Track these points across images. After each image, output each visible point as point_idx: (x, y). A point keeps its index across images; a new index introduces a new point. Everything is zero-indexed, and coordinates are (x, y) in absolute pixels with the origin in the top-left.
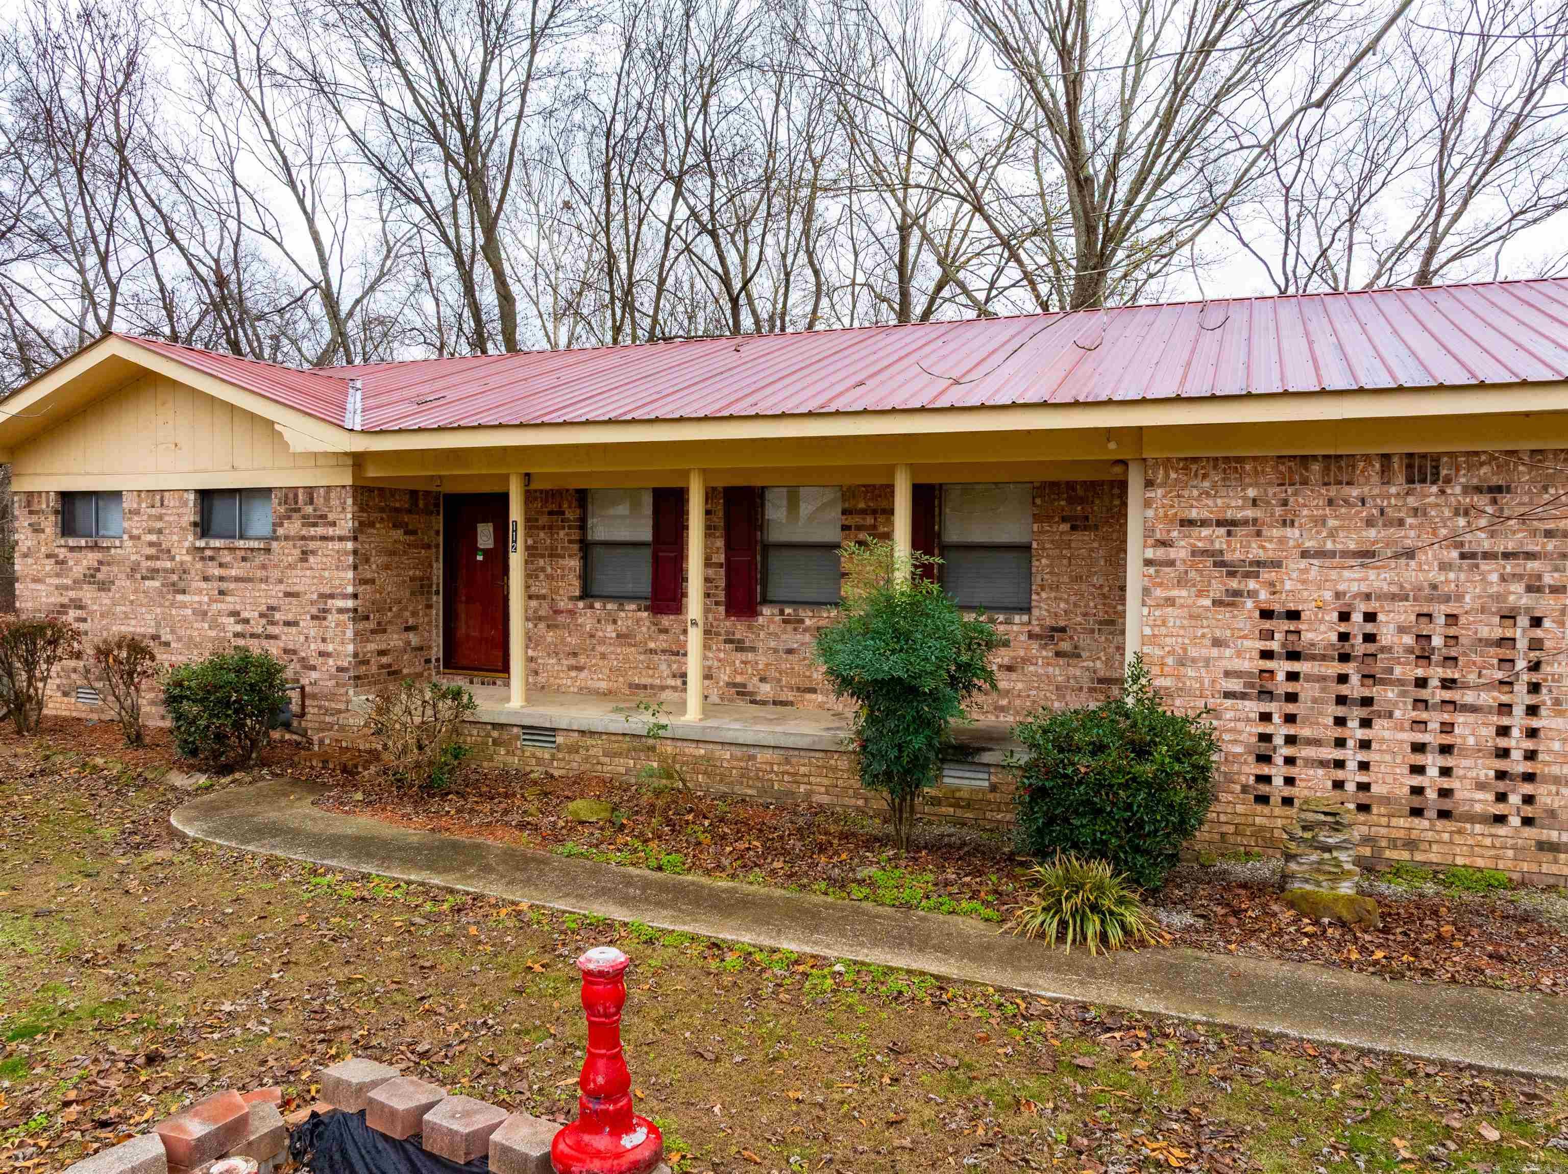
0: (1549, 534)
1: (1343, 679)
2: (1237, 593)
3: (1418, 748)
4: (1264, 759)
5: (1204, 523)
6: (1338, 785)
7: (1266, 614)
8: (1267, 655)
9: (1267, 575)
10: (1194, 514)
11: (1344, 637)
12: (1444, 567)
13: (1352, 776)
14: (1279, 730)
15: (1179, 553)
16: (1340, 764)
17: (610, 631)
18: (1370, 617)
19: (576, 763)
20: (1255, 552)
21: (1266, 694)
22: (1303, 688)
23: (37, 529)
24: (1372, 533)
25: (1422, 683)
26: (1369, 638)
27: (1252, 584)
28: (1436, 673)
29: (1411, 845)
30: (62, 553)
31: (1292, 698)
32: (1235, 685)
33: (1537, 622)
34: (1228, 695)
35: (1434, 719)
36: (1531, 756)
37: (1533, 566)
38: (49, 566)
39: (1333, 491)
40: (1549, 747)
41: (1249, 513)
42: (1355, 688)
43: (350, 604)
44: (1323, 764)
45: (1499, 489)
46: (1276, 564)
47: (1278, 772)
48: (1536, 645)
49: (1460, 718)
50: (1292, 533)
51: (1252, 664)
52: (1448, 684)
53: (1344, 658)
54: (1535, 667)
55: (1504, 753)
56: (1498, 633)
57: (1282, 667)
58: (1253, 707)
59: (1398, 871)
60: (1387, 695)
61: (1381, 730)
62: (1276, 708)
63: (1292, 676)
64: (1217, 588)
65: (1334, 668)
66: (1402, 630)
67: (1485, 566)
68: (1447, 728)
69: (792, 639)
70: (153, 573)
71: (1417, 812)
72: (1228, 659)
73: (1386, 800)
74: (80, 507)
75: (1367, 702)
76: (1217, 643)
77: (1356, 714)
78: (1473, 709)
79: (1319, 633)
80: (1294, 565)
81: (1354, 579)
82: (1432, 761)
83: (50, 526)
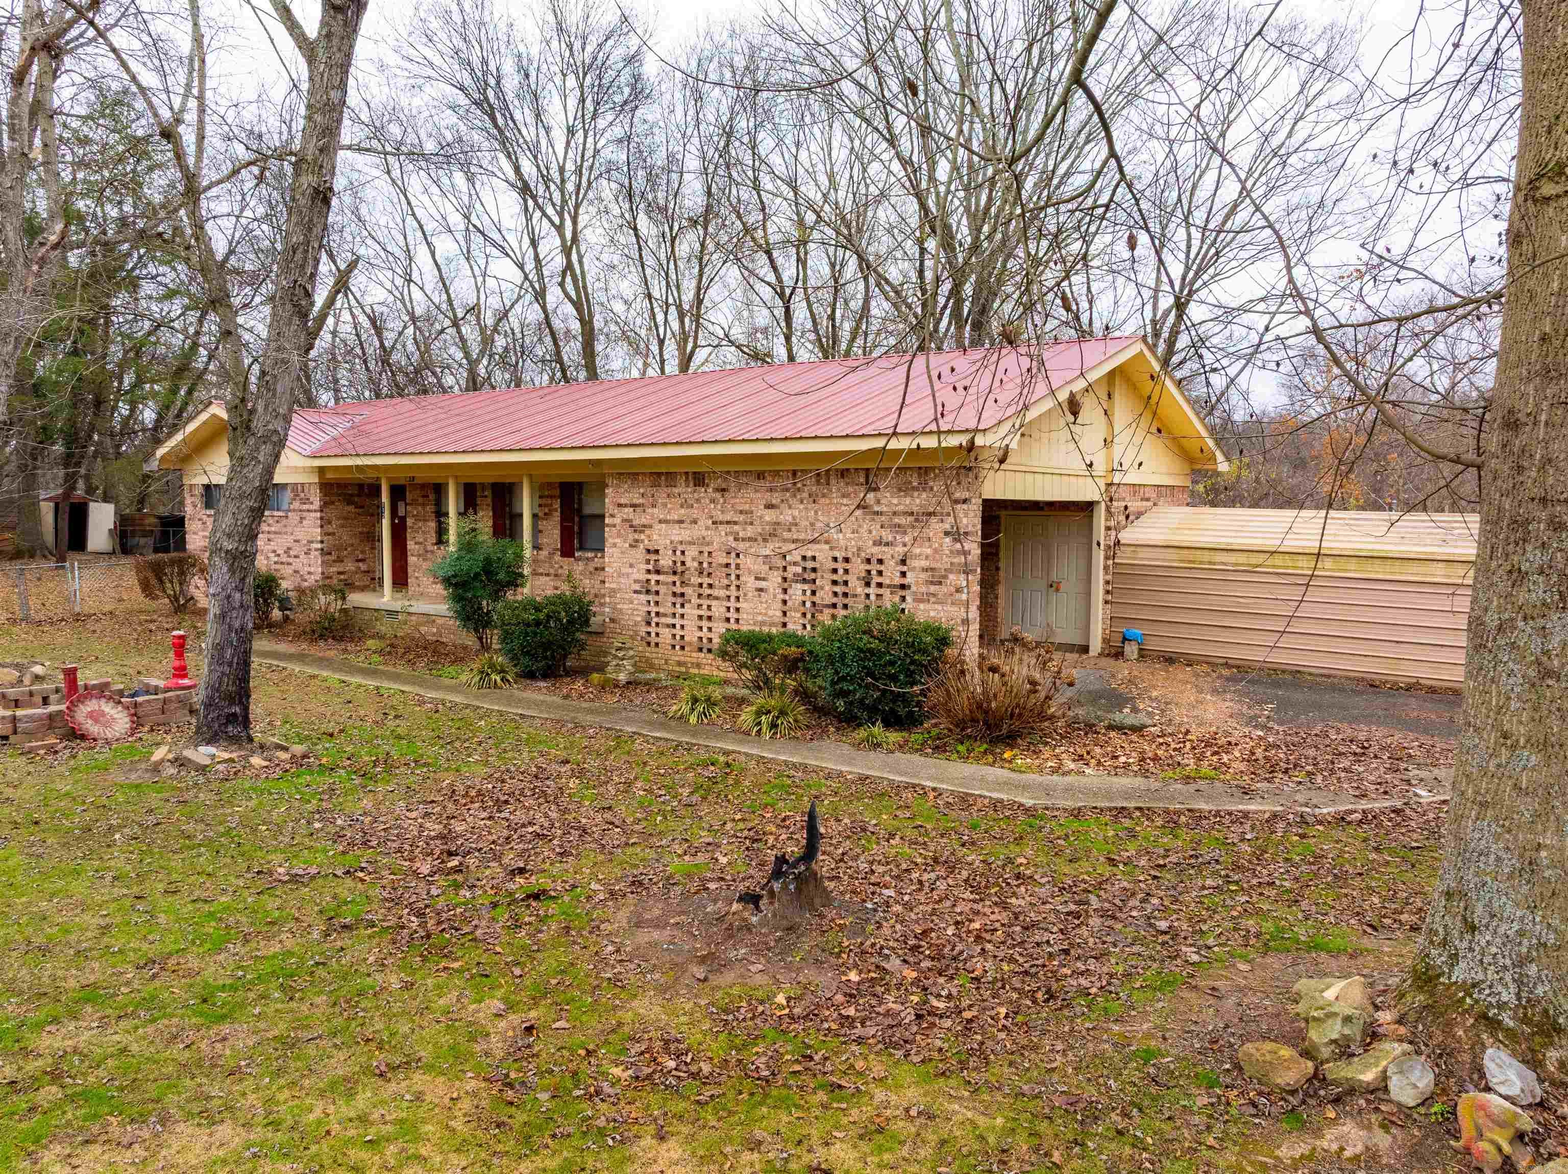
0: (741, 512)
1: (674, 583)
2: (637, 541)
3: (700, 617)
4: (649, 623)
5: (626, 506)
6: (674, 636)
7: (648, 551)
8: (649, 571)
9: (647, 532)
10: (622, 501)
11: (675, 562)
12: (707, 528)
13: (678, 632)
14: (653, 609)
16: (674, 626)
18: (683, 553)
19: (407, 630)
20: (644, 521)
21: (648, 592)
22: (662, 589)
23: (195, 505)
24: (683, 511)
25: (701, 585)
26: (683, 563)
27: (643, 537)
28: (706, 581)
29: (698, 666)
30: (204, 518)
31: (657, 593)
32: (637, 587)
33: (738, 555)
34: (636, 592)
35: (705, 603)
36: (737, 620)
37: (736, 527)
38: (199, 525)
39: (669, 490)
40: (743, 616)
41: (641, 501)
42: (678, 589)
43: (319, 546)
44: (668, 626)
45: (723, 490)
46: (651, 527)
47: (653, 630)
48: (738, 566)
49: (714, 603)
50: (656, 510)
51: (643, 576)
52: (710, 586)
53: (675, 573)
54: (738, 577)
55: (728, 620)
56: (725, 561)
57: (653, 578)
58: (643, 598)
60: (688, 591)
61: (688, 609)
62: (651, 598)
63: (658, 582)
65: (671, 578)
66: (694, 559)
67: (721, 527)
68: (709, 607)
71: (700, 650)
72: (635, 574)
73: (690, 644)
75: (682, 595)
76: (631, 566)
77: (679, 600)
78: (717, 598)
79: (666, 561)
80: (657, 526)
81: (678, 534)
82: (705, 624)
83: (200, 504)
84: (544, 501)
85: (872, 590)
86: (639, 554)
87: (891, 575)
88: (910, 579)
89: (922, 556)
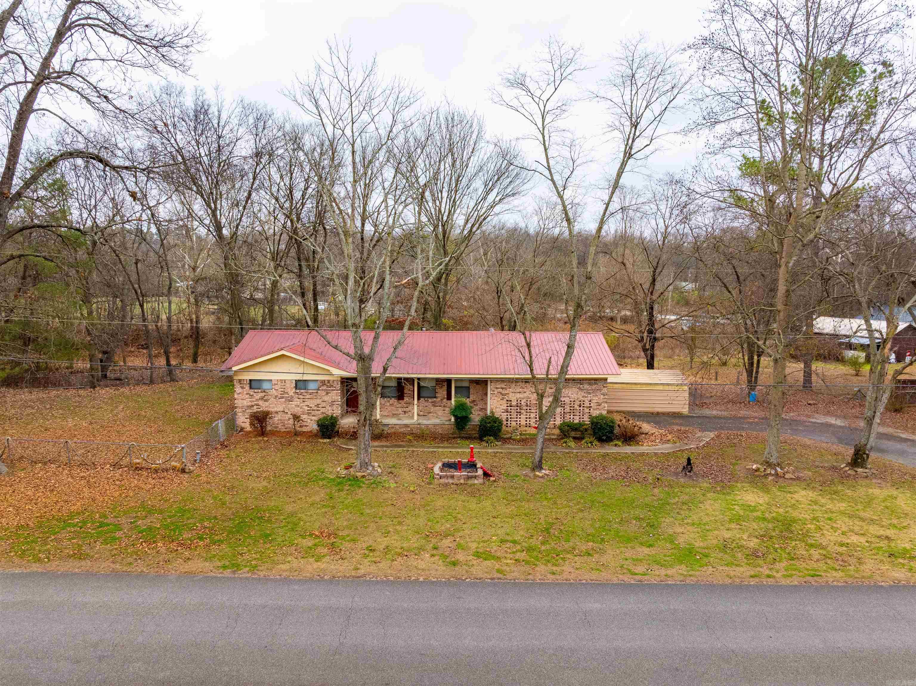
2: (503, 398)
3: (526, 418)
4: (507, 421)
5: (499, 388)
6: (517, 424)
7: (507, 401)
8: (507, 406)
9: (507, 395)
11: (517, 404)
13: (518, 422)
14: (509, 417)
15: (496, 392)
17: (388, 404)
18: (520, 401)
19: (393, 430)
20: (506, 392)
21: (507, 412)
22: (513, 411)
23: (242, 388)
24: (521, 390)
25: (527, 409)
26: (520, 404)
27: (505, 397)
28: (529, 408)
29: (526, 431)
30: (252, 393)
31: (511, 412)
32: (503, 411)
35: (528, 414)
38: (247, 396)
39: (516, 385)
41: (505, 388)
42: (518, 411)
43: (340, 403)
44: (515, 421)
47: (509, 422)
50: (511, 390)
51: (505, 408)
53: (517, 406)
57: (509, 408)
58: (505, 414)
59: (524, 434)
60: (523, 411)
61: (522, 416)
62: (509, 414)
63: (511, 409)
64: (501, 397)
65: (516, 408)
66: (524, 402)
68: (530, 415)
69: (426, 404)
70: (282, 398)
71: (526, 427)
72: (502, 407)
73: (523, 425)
74: (253, 383)
75: (520, 412)
76: (501, 405)
77: (519, 414)
79: (514, 403)
80: (511, 394)
81: (518, 396)
82: (528, 420)
83: (247, 387)
84: (439, 383)
85: (581, 408)
86: (504, 401)
87: (587, 404)
88: (592, 405)
89: (595, 399)
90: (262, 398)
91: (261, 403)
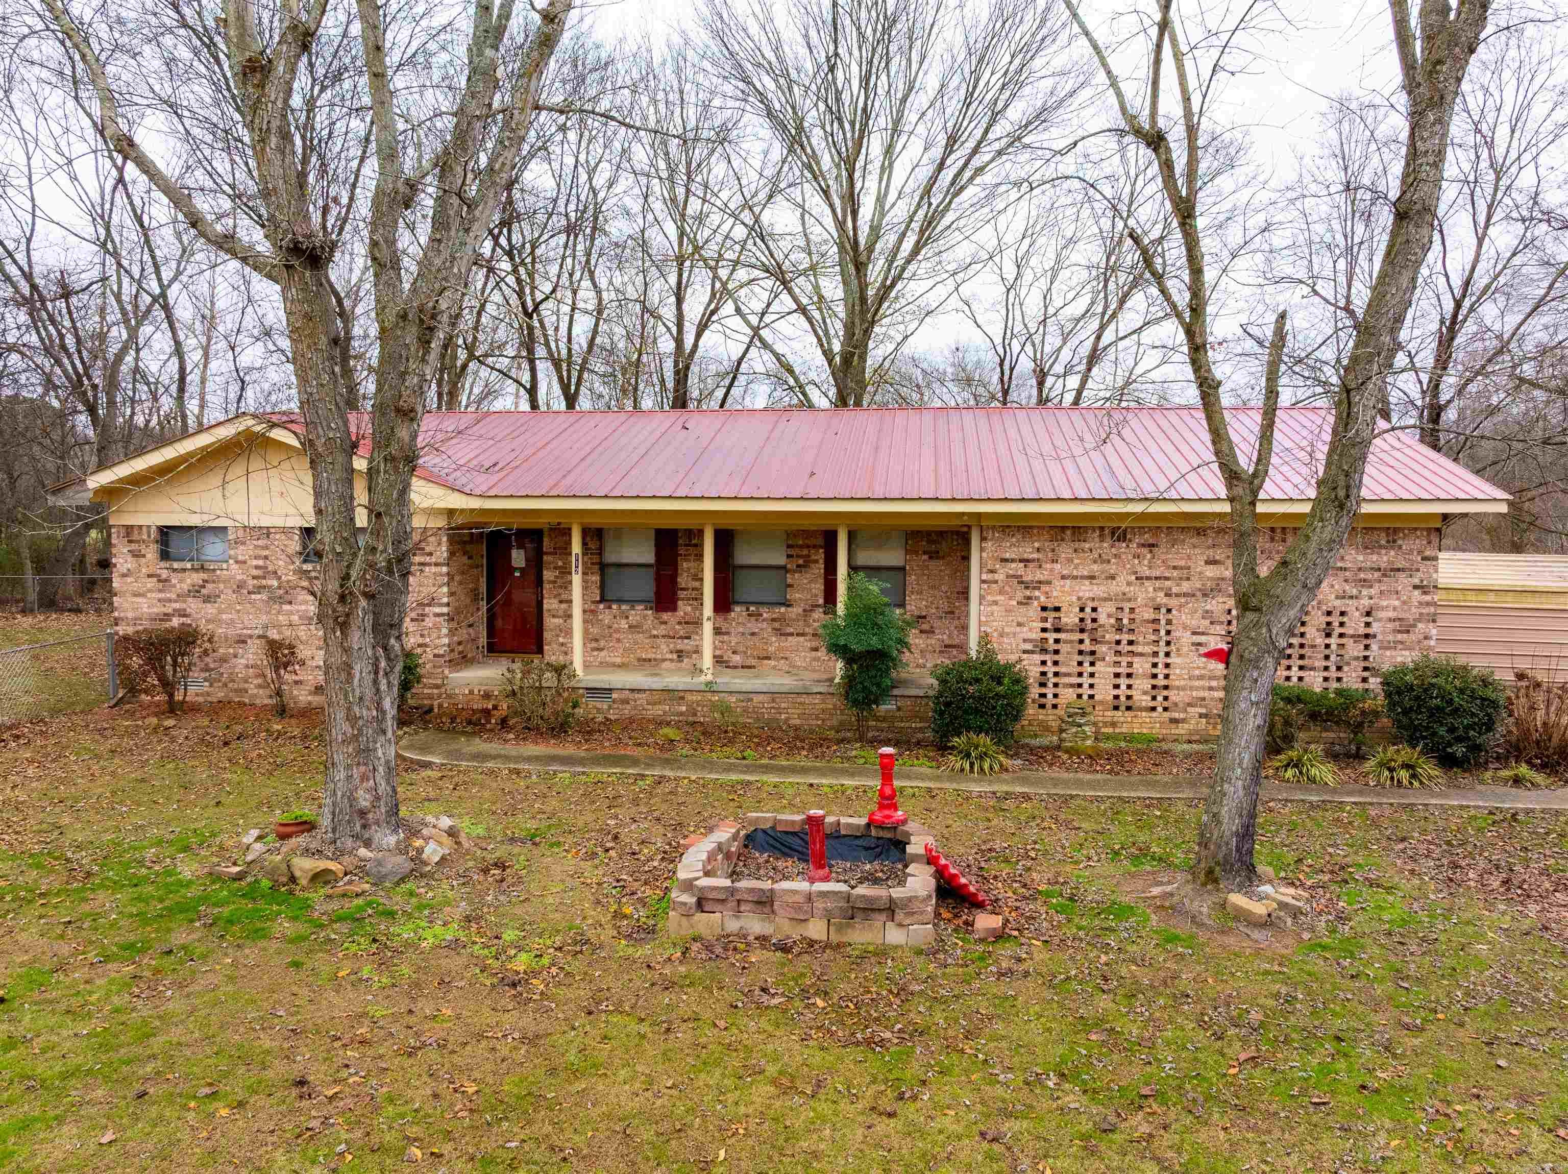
0: (1175, 568)
1: (1081, 641)
2: (1029, 598)
3: (1117, 675)
4: (1043, 685)
5: (1013, 561)
6: (1080, 696)
7: (1044, 609)
8: (1044, 630)
9: (1045, 588)
10: (1007, 556)
11: (1082, 620)
12: (1129, 584)
13: (1086, 691)
14: (1050, 669)
15: (1000, 577)
16: (1080, 686)
17: (624, 624)
18: (1094, 610)
19: (627, 710)
20: (1039, 576)
21: (1044, 651)
22: (1062, 647)
23: (137, 555)
24: (1095, 567)
25: (1118, 642)
26: (1094, 620)
27: (1037, 593)
28: (1125, 637)
29: (1114, 724)
30: (164, 574)
31: (1056, 652)
32: (1029, 646)
33: (1169, 611)
34: (1025, 652)
35: (1124, 660)
36: (1167, 677)
37: (1168, 583)
38: (151, 583)
39: (1077, 545)
40: (1175, 672)
41: (1035, 556)
42: (1087, 646)
43: (445, 610)
44: (1072, 686)
45: (1153, 545)
46: (1049, 583)
47: (1049, 691)
48: (1169, 622)
49: (1136, 660)
50: (1057, 566)
51: (1036, 635)
52: (1131, 643)
53: (1082, 631)
54: (1168, 633)
55: (1155, 676)
56: (1152, 616)
57: (1051, 636)
58: (1038, 658)
59: (1108, 737)
60: (1102, 649)
61: (1099, 667)
62: (1048, 658)
63: (1057, 641)
64: (1020, 594)
65: (1077, 636)
66: (1109, 616)
67: (1147, 583)
68: (1130, 664)
69: (753, 626)
70: (259, 589)
71: (1116, 708)
72: (1025, 633)
73: (1101, 702)
74: (174, 537)
75: (1093, 653)
76: (1019, 624)
77: (1088, 659)
78: (1141, 655)
79: (1070, 618)
80: (1057, 583)
81: (1087, 590)
82: (1123, 682)
83: (151, 552)
84: (791, 552)
85: (1333, 641)
86: (1033, 610)
87: (1356, 624)
88: (1376, 628)
89: (1389, 607)
90: (195, 591)
91: (192, 605)
